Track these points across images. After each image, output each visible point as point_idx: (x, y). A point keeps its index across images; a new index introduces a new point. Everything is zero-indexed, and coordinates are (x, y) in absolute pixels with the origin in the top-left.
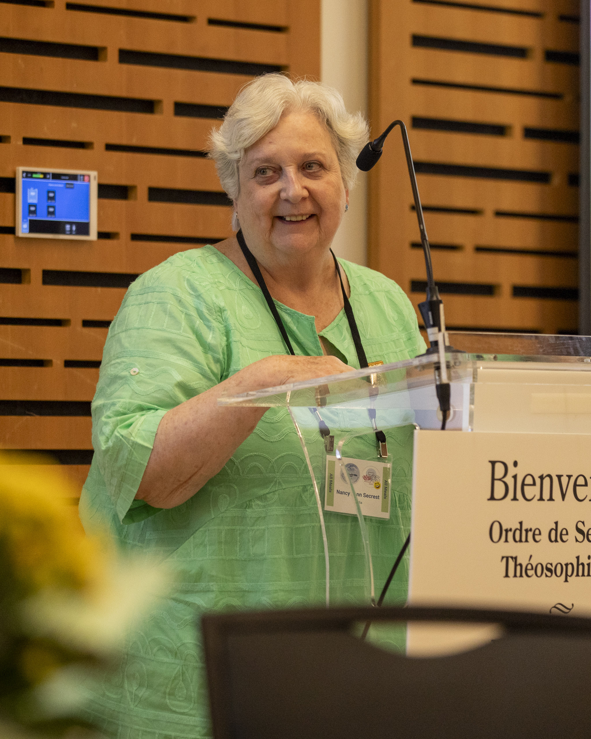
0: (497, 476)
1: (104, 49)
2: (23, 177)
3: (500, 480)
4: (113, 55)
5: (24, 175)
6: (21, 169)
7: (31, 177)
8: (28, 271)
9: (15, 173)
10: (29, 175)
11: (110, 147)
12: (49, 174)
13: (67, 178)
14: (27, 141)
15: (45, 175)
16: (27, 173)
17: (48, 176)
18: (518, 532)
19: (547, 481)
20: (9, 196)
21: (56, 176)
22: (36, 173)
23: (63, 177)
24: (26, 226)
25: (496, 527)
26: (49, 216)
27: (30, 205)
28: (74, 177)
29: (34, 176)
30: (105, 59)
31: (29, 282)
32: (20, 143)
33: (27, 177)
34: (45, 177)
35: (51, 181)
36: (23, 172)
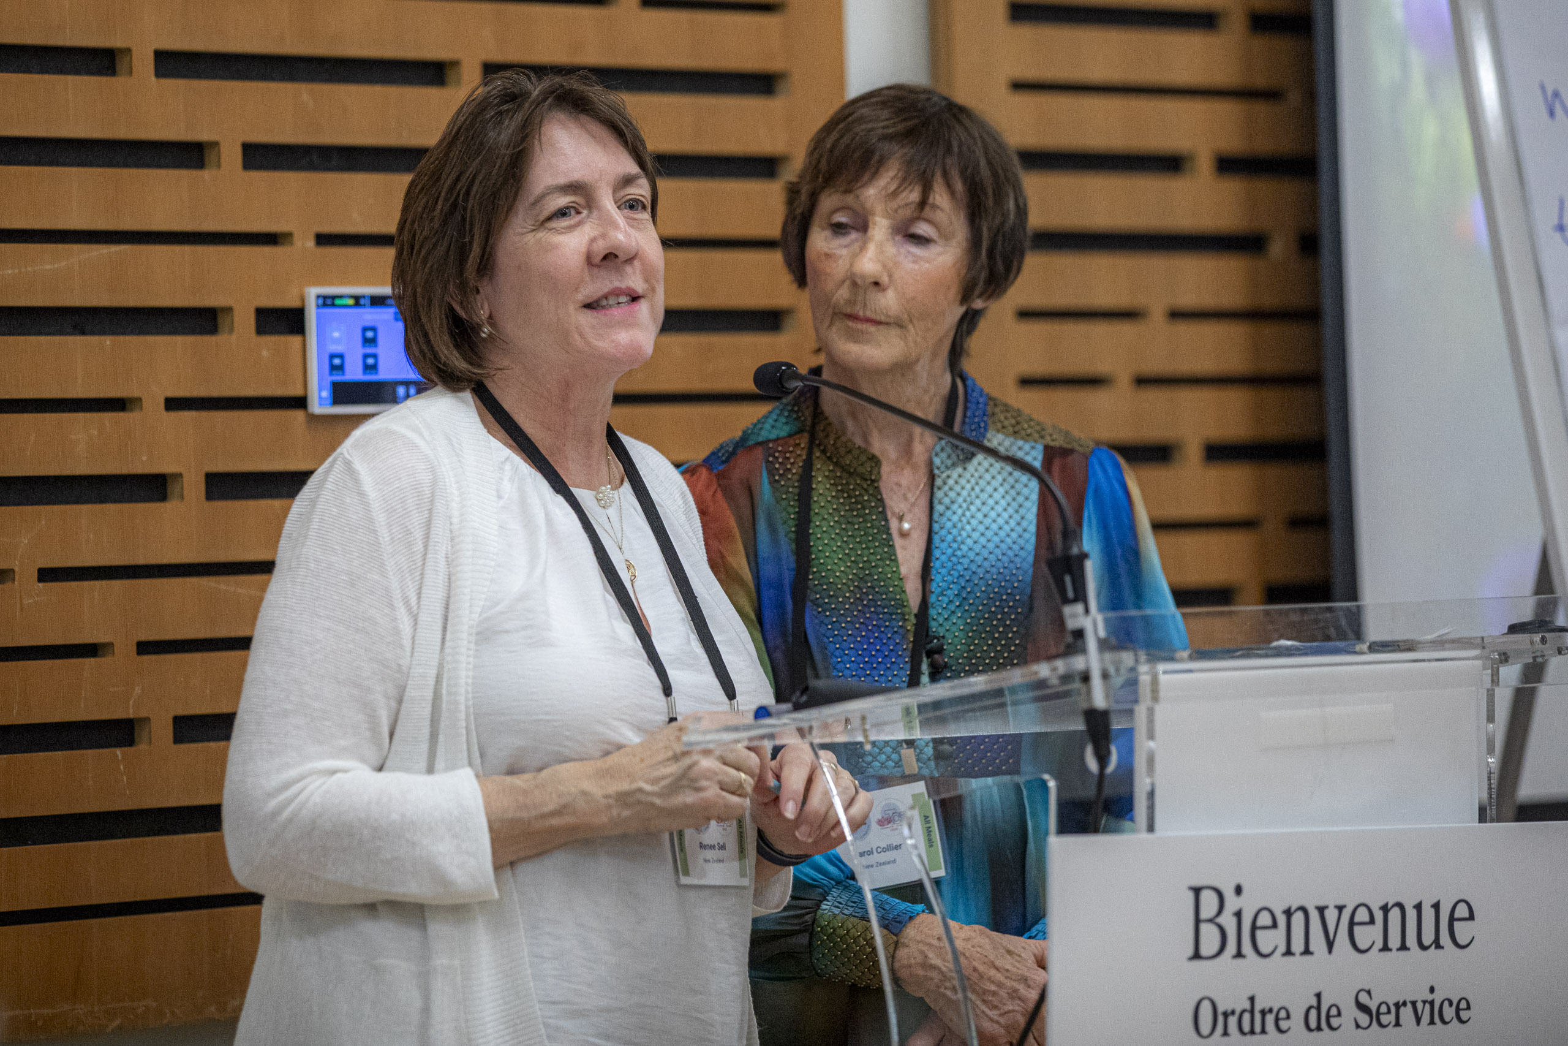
0: (1205, 914)
1: (455, 64)
2: (318, 307)
3: (1211, 921)
4: (471, 73)
5: (321, 301)
6: (313, 293)
7: (333, 305)
9: (303, 299)
10: (329, 302)
12: (364, 297)
14: (324, 239)
15: (357, 299)
16: (325, 297)
17: (362, 301)
18: (1246, 1017)
19: (1298, 919)
20: (295, 340)
21: (378, 301)
22: (340, 297)
24: (325, 394)
25: (1206, 1007)
26: (368, 373)
27: (332, 356)
29: (338, 302)
30: (459, 82)
32: (311, 243)
33: (325, 305)
34: (357, 304)
35: (368, 309)
36: (318, 297)
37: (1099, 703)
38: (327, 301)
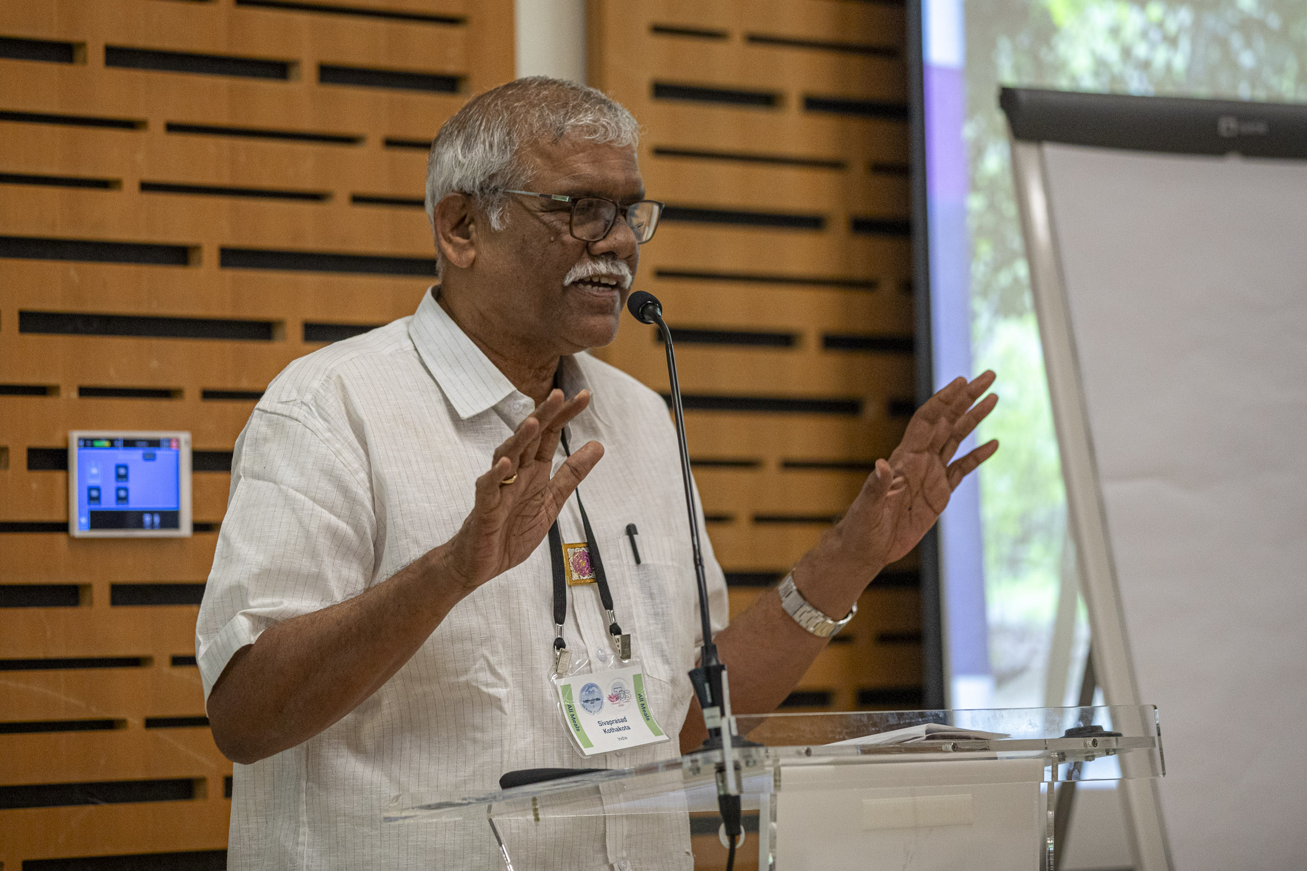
1: (197, 248)
2: (79, 446)
4: (210, 257)
5: (82, 443)
6: (75, 435)
7: (92, 446)
8: (88, 587)
9: (67, 440)
11: (209, 395)
12: (117, 440)
13: (145, 443)
14: (85, 392)
15: (112, 442)
16: (86, 440)
17: (116, 443)
20: (59, 475)
21: (129, 444)
22: (98, 439)
23: (139, 444)
24: (84, 520)
26: (120, 503)
27: (90, 489)
28: (155, 444)
29: (97, 444)
30: (199, 262)
31: (91, 603)
32: (74, 395)
33: (85, 446)
34: (112, 446)
35: (121, 450)
36: (80, 439)
37: (732, 790)
38: (88, 443)
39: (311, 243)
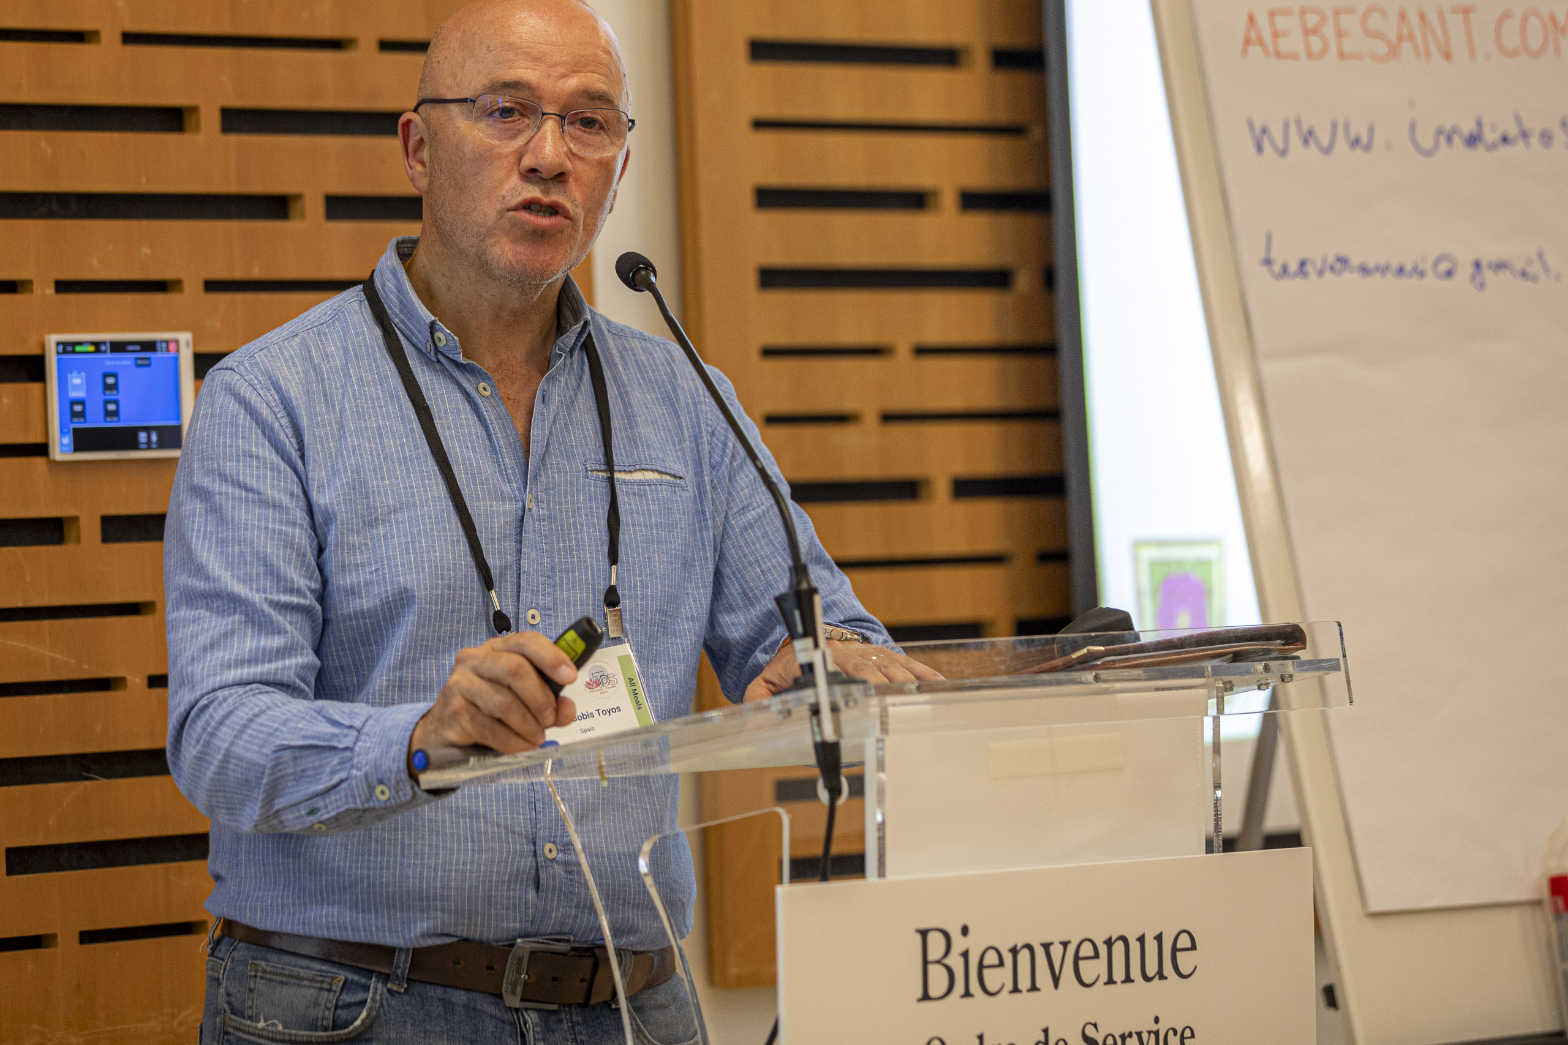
0: (933, 956)
1: (194, 110)
2: (58, 353)
3: (938, 962)
4: (210, 120)
5: (61, 348)
6: (52, 339)
7: (74, 352)
8: (75, 519)
9: (43, 346)
10: (69, 349)
11: (212, 286)
12: (104, 343)
13: (138, 348)
14: (63, 287)
15: (97, 345)
16: (65, 344)
17: (103, 348)
19: (1024, 956)
20: (35, 387)
21: (118, 347)
22: (81, 343)
23: (130, 348)
24: (67, 440)
26: (109, 419)
27: (74, 402)
28: (149, 346)
29: (78, 349)
30: (197, 129)
31: (78, 540)
32: (51, 290)
33: (65, 352)
34: (98, 350)
35: (109, 355)
36: (58, 344)
37: (829, 735)
38: (67, 348)
39: (331, 101)
